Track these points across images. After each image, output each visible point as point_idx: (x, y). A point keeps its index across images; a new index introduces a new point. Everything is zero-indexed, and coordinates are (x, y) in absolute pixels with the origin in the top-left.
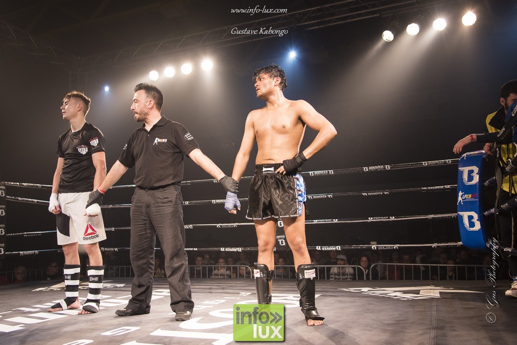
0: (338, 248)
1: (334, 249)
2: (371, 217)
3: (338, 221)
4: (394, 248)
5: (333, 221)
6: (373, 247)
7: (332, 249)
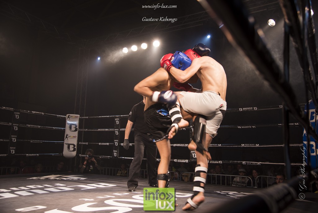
0: (220, 162)
1: (218, 162)
2: (243, 144)
3: (221, 145)
4: (258, 164)
5: (218, 145)
6: (243, 163)
7: (216, 162)
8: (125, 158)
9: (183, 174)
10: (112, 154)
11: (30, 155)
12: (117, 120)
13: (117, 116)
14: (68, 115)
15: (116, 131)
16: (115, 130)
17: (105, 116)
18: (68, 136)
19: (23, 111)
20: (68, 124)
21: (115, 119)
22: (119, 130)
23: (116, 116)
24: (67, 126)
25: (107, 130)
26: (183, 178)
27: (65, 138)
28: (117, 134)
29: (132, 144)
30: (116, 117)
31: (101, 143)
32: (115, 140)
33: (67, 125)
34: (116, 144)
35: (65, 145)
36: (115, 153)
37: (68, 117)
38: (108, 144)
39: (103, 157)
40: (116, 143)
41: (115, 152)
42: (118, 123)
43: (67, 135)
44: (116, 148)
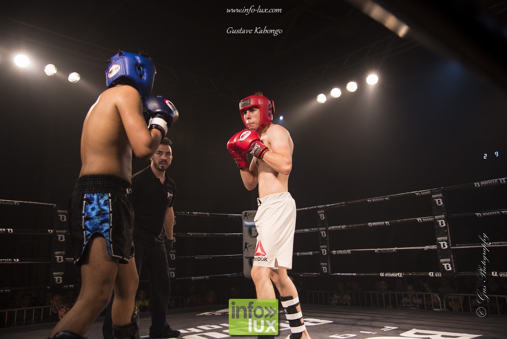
8: (342, 274)
9: (448, 298)
10: (320, 269)
11: (197, 278)
12: (321, 213)
13: (321, 206)
14: (244, 212)
15: (323, 231)
16: (320, 229)
17: (302, 209)
18: (247, 246)
19: (180, 212)
20: (246, 226)
21: (318, 212)
22: (327, 228)
23: (319, 207)
24: (245, 230)
25: (307, 230)
26: (450, 304)
27: (244, 248)
28: (324, 235)
29: (351, 251)
30: (320, 209)
31: (300, 252)
32: (321, 246)
33: (244, 228)
34: (324, 252)
35: (244, 259)
36: (324, 268)
37: (245, 215)
38: (311, 253)
39: (306, 275)
40: (323, 250)
41: (324, 266)
42: (324, 218)
43: (246, 244)
44: (324, 259)
